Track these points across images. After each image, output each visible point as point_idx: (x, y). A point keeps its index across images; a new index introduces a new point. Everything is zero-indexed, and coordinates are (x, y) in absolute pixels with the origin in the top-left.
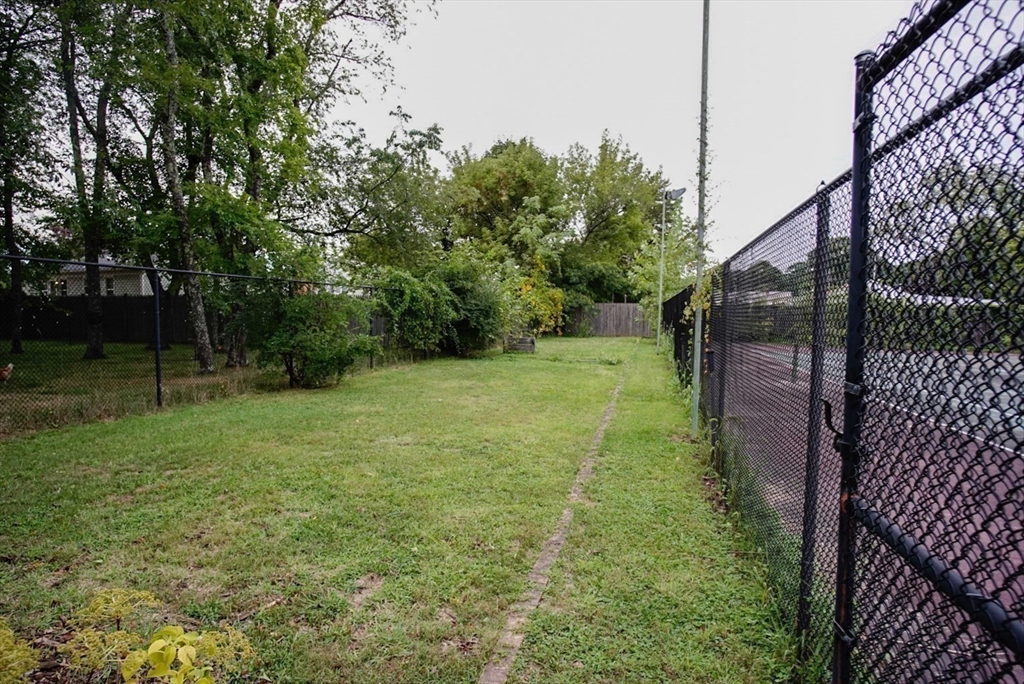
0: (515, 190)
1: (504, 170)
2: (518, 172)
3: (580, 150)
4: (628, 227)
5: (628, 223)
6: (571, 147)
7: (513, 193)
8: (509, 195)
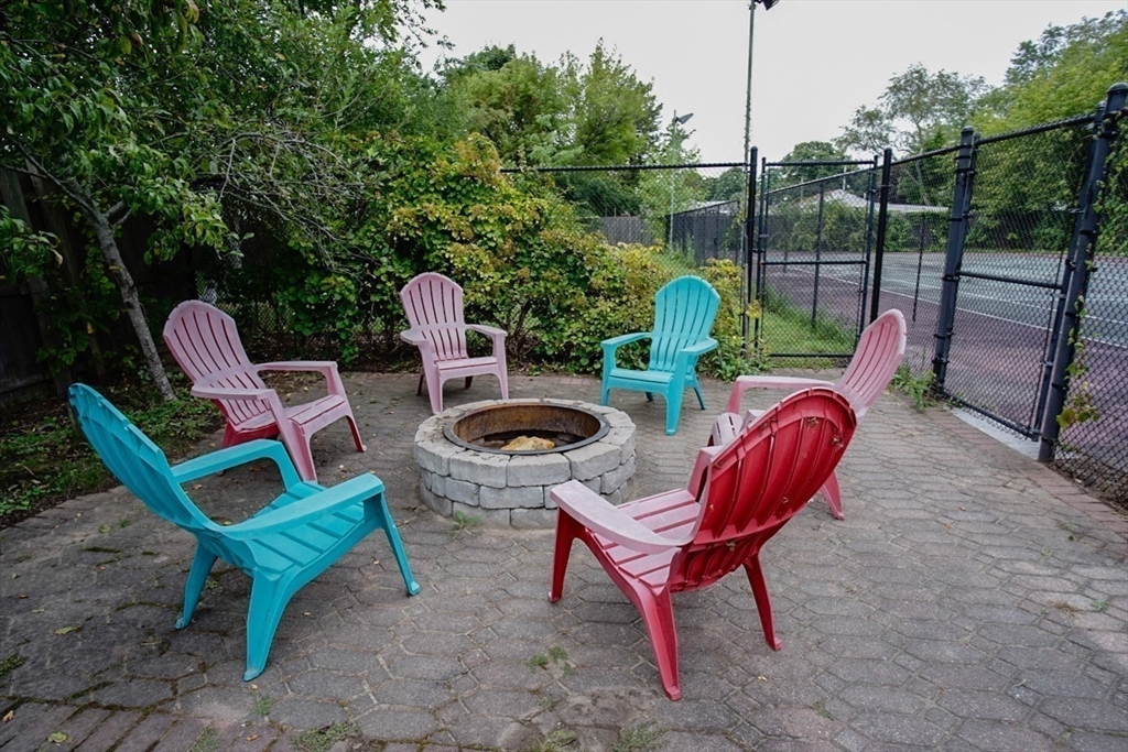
0: (520, 106)
1: (508, 85)
2: (522, 86)
3: (571, 59)
4: (624, 142)
5: (624, 137)
6: (563, 56)
7: (518, 109)
8: (514, 111)
